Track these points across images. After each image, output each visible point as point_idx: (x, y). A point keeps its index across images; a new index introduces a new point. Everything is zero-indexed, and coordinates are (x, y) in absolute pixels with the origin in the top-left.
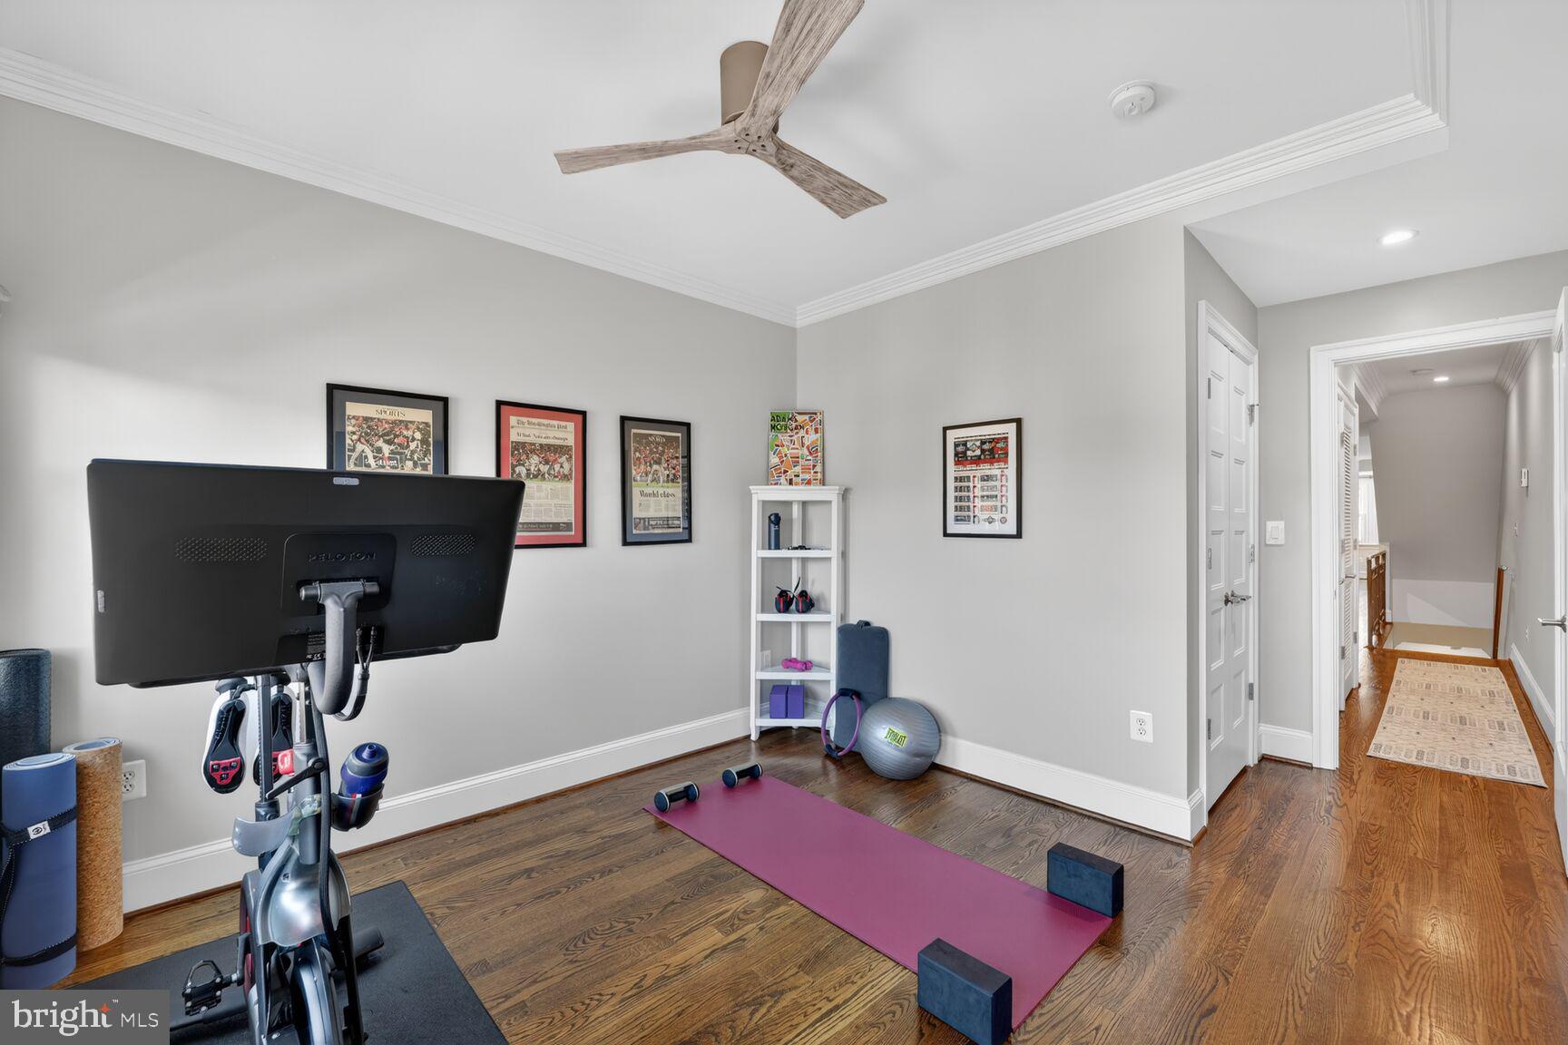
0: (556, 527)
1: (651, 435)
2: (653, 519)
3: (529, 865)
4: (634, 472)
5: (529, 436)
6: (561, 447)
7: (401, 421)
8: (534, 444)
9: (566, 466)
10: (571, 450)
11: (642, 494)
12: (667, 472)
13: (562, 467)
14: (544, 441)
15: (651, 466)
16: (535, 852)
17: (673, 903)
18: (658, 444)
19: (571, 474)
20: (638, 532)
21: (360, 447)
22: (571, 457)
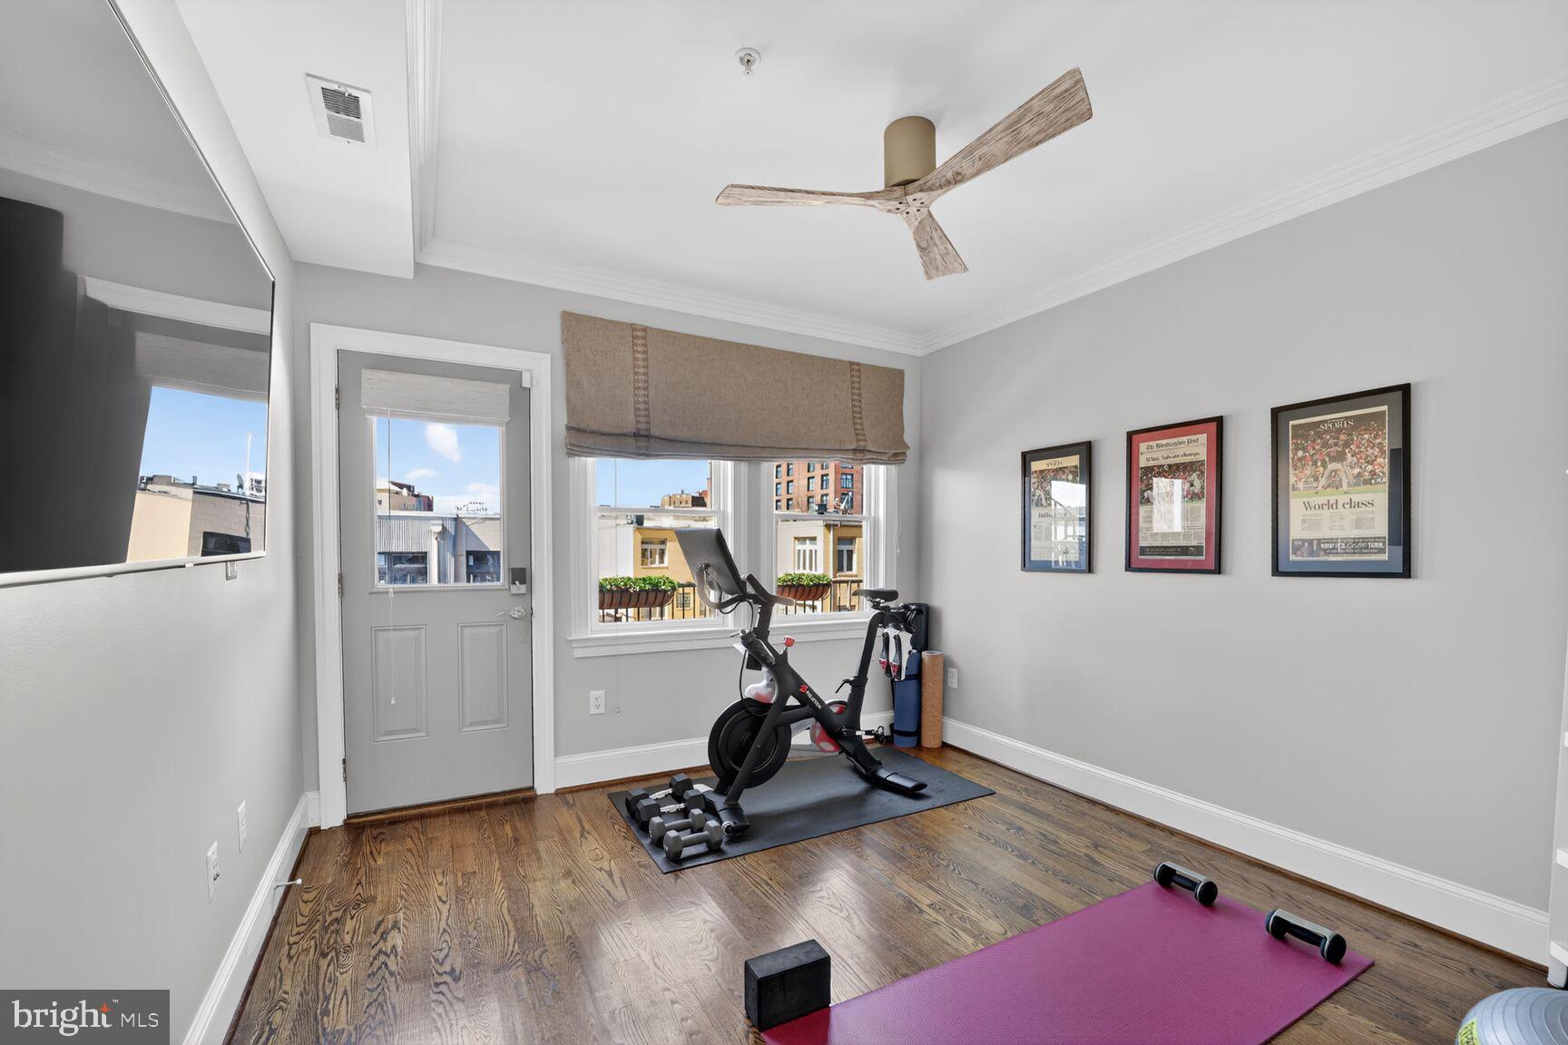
0: (1184, 550)
1: (1326, 421)
2: (1328, 541)
3: (1026, 827)
4: (1292, 479)
5: (1158, 459)
6: (1192, 463)
7: (1060, 469)
8: (1162, 466)
9: (1197, 484)
10: (1203, 465)
11: (1307, 506)
12: (1357, 471)
13: (1192, 485)
14: (1177, 461)
15: (1324, 465)
16: (1037, 824)
17: (976, 884)
18: (1339, 431)
19: (1202, 493)
20: (1300, 558)
21: (1038, 492)
22: (1202, 473)
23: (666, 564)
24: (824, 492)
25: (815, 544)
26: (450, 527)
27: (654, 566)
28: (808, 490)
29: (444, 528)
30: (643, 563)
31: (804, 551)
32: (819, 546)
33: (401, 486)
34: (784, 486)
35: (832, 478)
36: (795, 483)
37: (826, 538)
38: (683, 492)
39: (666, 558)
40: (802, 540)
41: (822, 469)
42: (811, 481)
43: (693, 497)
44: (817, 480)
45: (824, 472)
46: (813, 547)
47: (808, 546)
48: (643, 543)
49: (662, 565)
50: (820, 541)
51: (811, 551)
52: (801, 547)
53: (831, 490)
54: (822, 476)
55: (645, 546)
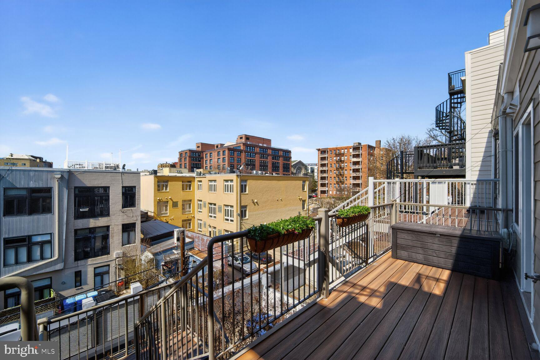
23: (168, 190)
24: (224, 163)
25: (233, 182)
26: (66, 176)
27: (163, 191)
28: (218, 163)
29: (62, 176)
30: (158, 190)
31: (228, 185)
32: (234, 183)
33: (36, 158)
34: (209, 161)
35: (227, 159)
36: (213, 160)
37: (237, 180)
38: (167, 162)
39: (168, 188)
40: (227, 181)
41: (223, 155)
42: (219, 159)
43: (171, 165)
44: (221, 159)
45: (224, 157)
46: (232, 184)
47: (229, 183)
48: (158, 182)
49: (167, 191)
50: (235, 181)
51: (231, 185)
52: (227, 184)
53: (226, 163)
54: (223, 158)
55: (159, 183)
